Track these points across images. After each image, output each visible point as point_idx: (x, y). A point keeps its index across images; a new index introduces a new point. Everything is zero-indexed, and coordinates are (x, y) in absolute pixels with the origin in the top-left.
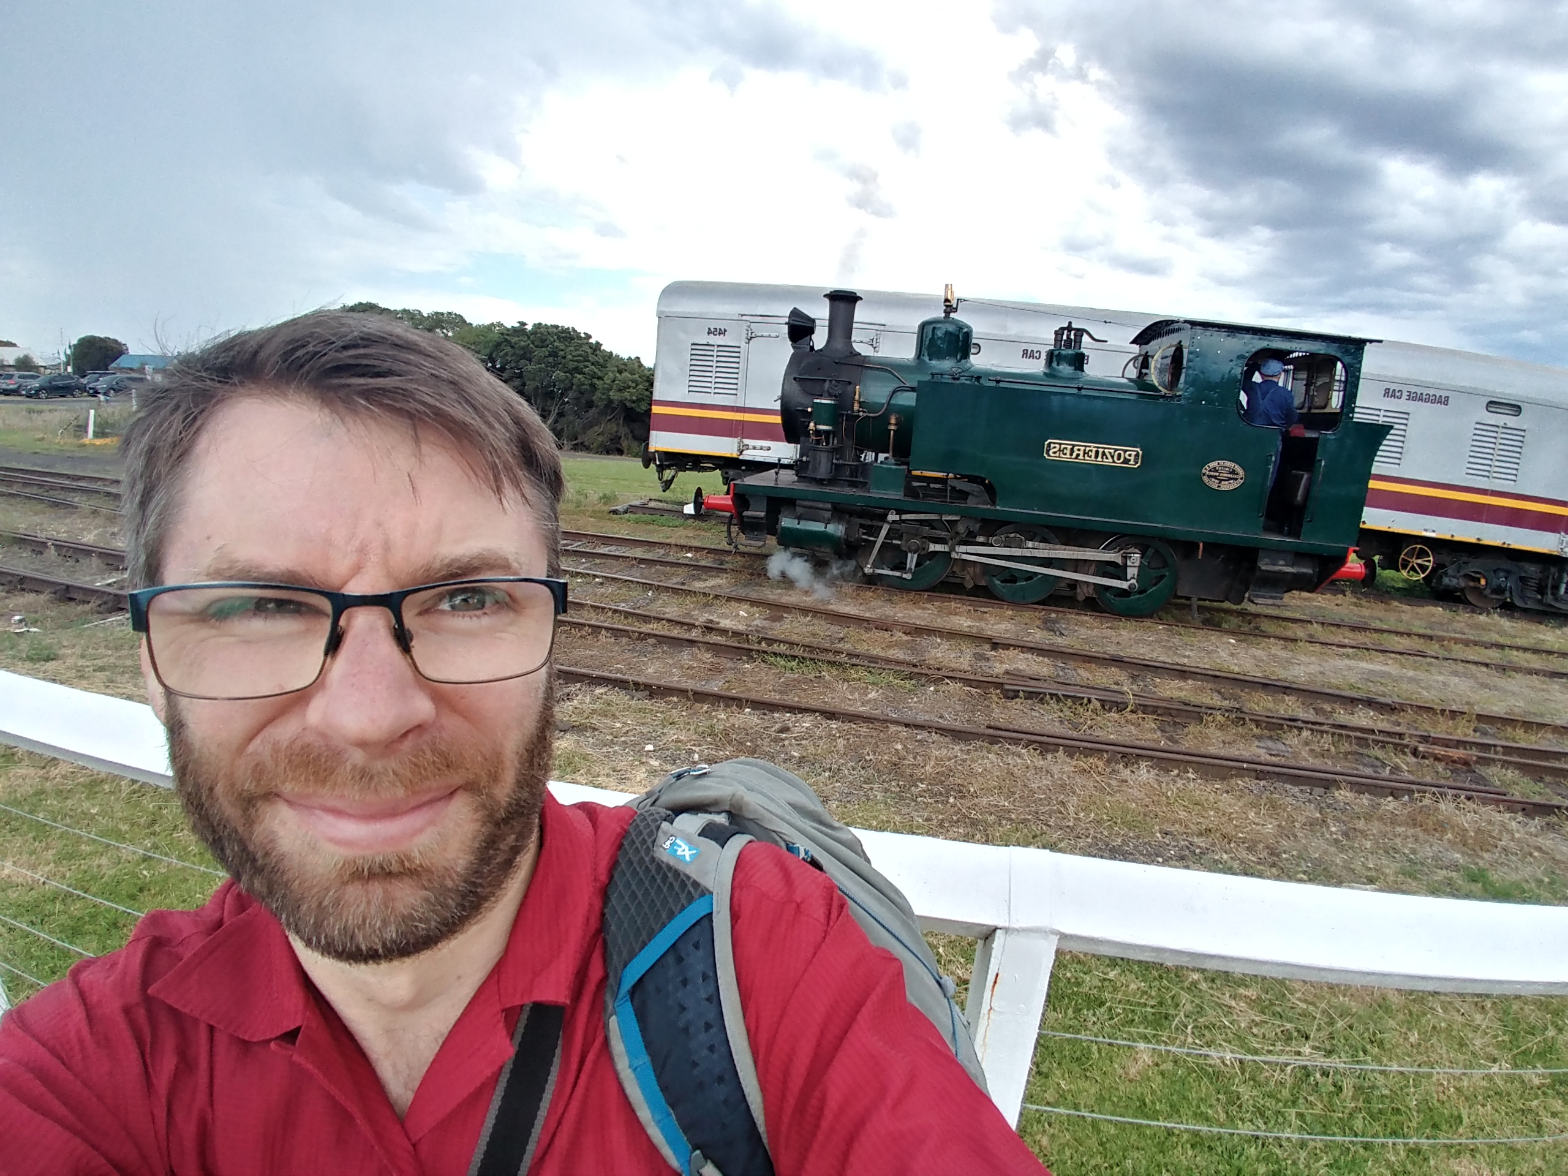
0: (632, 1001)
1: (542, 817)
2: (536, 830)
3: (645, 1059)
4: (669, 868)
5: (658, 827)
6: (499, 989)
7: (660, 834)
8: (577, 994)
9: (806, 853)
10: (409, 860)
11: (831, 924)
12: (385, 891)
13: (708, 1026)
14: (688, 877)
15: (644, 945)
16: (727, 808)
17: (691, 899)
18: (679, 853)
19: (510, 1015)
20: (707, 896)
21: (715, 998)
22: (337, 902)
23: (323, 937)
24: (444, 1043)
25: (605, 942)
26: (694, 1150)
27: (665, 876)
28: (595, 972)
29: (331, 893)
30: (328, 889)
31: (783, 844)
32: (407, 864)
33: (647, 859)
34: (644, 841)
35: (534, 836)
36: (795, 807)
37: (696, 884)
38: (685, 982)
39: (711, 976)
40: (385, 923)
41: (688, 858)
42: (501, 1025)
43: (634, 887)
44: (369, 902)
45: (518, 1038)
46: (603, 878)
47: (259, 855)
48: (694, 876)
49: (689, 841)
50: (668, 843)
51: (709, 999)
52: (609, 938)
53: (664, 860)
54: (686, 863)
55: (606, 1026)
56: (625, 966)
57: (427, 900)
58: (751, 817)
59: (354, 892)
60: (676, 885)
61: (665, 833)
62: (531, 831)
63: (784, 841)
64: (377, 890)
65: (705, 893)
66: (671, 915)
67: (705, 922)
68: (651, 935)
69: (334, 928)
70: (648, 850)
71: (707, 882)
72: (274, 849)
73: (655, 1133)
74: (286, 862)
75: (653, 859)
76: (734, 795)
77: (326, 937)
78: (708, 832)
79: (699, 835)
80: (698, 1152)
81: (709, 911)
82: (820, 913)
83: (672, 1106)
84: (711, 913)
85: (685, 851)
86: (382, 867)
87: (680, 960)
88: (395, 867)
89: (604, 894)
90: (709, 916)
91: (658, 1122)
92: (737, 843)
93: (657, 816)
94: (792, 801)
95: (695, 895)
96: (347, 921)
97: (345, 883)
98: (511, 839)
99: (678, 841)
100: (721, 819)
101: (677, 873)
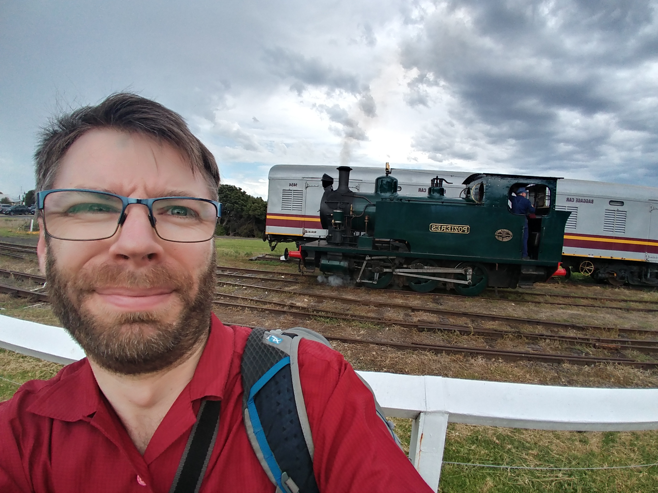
0: (255, 402)
3: (260, 429)
4: (270, 346)
5: (264, 333)
7: (265, 335)
10: (151, 315)
13: (290, 412)
14: (279, 350)
15: (260, 377)
17: (281, 358)
18: (274, 340)
19: (196, 404)
20: (288, 357)
23: (110, 350)
26: (283, 472)
27: (268, 349)
28: (237, 390)
32: (151, 317)
33: (260, 344)
34: (258, 337)
37: (282, 352)
38: (279, 392)
39: (290, 390)
41: (278, 342)
42: (192, 408)
43: (254, 354)
47: (82, 317)
48: (282, 349)
50: (268, 338)
51: (290, 400)
52: (244, 375)
53: (268, 344)
54: (277, 344)
55: (243, 413)
56: (252, 386)
60: (274, 353)
61: (267, 335)
65: (286, 356)
66: (272, 365)
67: (287, 367)
68: (263, 373)
69: (115, 346)
70: (260, 340)
71: (287, 351)
72: (89, 314)
73: (265, 464)
75: (262, 343)
79: (282, 335)
80: (285, 473)
83: (273, 451)
84: (290, 364)
85: (276, 340)
87: (277, 383)
89: (241, 358)
90: (289, 365)
91: (266, 459)
93: (262, 329)
95: (283, 356)
96: (121, 342)
99: (273, 337)
101: (274, 348)
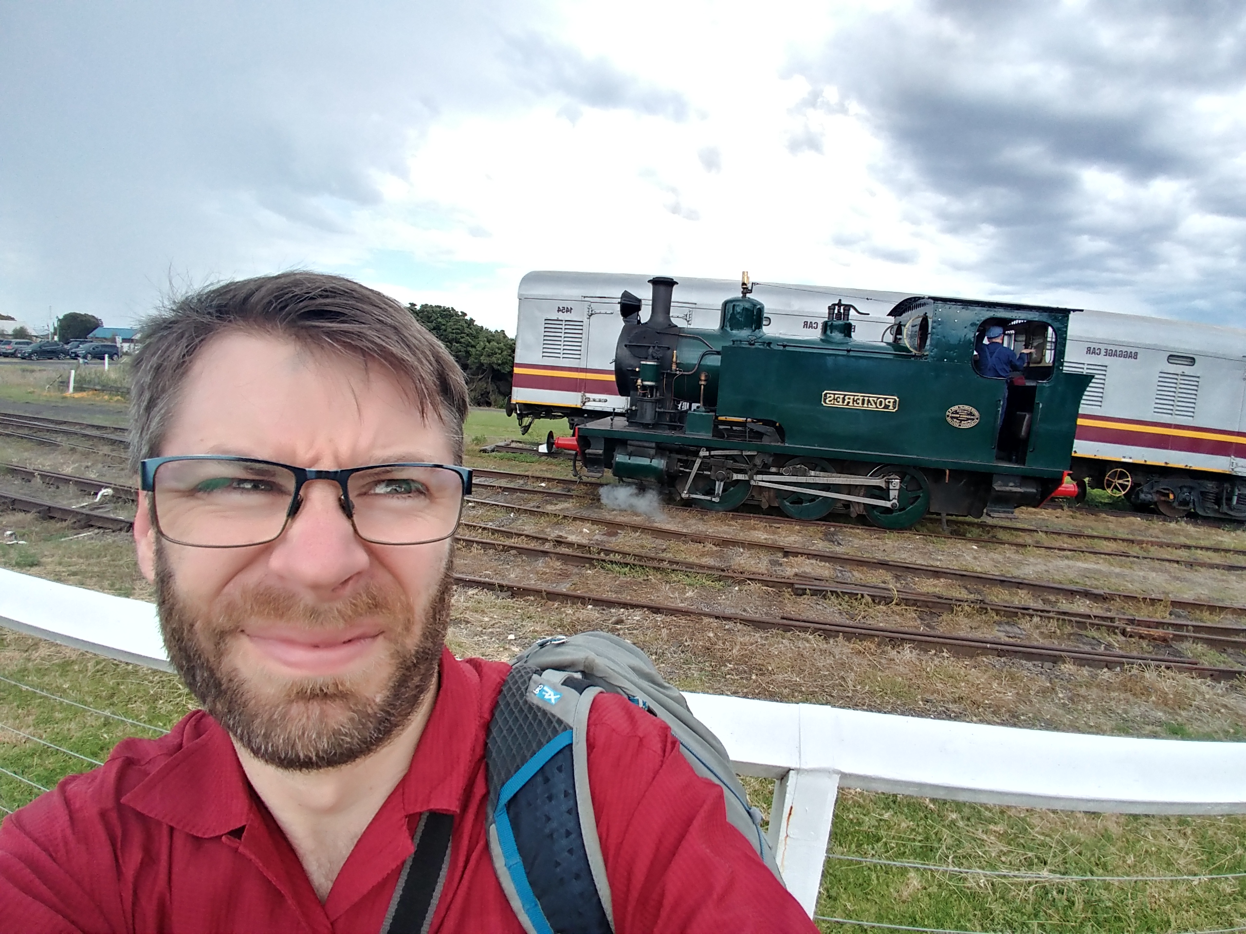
0: (508, 813)
1: (440, 665)
2: (436, 675)
3: (517, 859)
4: (539, 708)
5: (530, 678)
6: (403, 799)
7: (531, 682)
8: (465, 807)
9: (644, 704)
10: (342, 684)
11: (667, 754)
12: (322, 709)
13: (568, 834)
14: (554, 716)
15: (518, 768)
16: (581, 668)
17: (555, 732)
18: (547, 697)
19: (412, 819)
20: (569, 731)
21: (574, 811)
22: (283, 717)
23: (270, 745)
24: (359, 841)
25: (487, 765)
27: (535, 715)
28: (479, 790)
29: (280, 709)
30: (278, 706)
31: (626, 696)
32: (340, 687)
33: (521, 702)
34: (519, 688)
35: (434, 680)
36: (634, 669)
37: (560, 722)
38: (550, 798)
39: (571, 793)
40: (319, 735)
41: (553, 701)
42: (405, 827)
43: (511, 723)
44: (308, 718)
45: (417, 841)
46: (487, 716)
47: (224, 681)
48: (558, 715)
49: (554, 688)
50: (538, 690)
51: (569, 812)
52: (490, 763)
53: (535, 702)
54: (551, 704)
55: (487, 832)
56: (503, 784)
57: (352, 720)
58: (601, 676)
59: (296, 709)
60: (544, 722)
61: (535, 682)
62: (432, 675)
63: (627, 695)
64: (315, 708)
65: (567, 728)
66: (540, 745)
67: (567, 752)
68: (524, 761)
69: (279, 740)
70: (522, 695)
71: (568, 720)
72: (236, 676)
74: (246, 686)
75: (526, 702)
76: (587, 658)
77: (272, 745)
78: (567, 683)
79: (562, 684)
81: (570, 742)
82: (657, 746)
83: (539, 897)
84: (572, 744)
85: (551, 696)
86: (322, 690)
87: (547, 780)
88: (331, 690)
89: (487, 728)
90: (570, 746)
91: (527, 911)
92: (591, 693)
93: (528, 670)
94: (632, 666)
95: (559, 729)
96: (290, 732)
97: (291, 702)
98: (416, 680)
99: (546, 688)
100: (578, 676)
101: (545, 713)
